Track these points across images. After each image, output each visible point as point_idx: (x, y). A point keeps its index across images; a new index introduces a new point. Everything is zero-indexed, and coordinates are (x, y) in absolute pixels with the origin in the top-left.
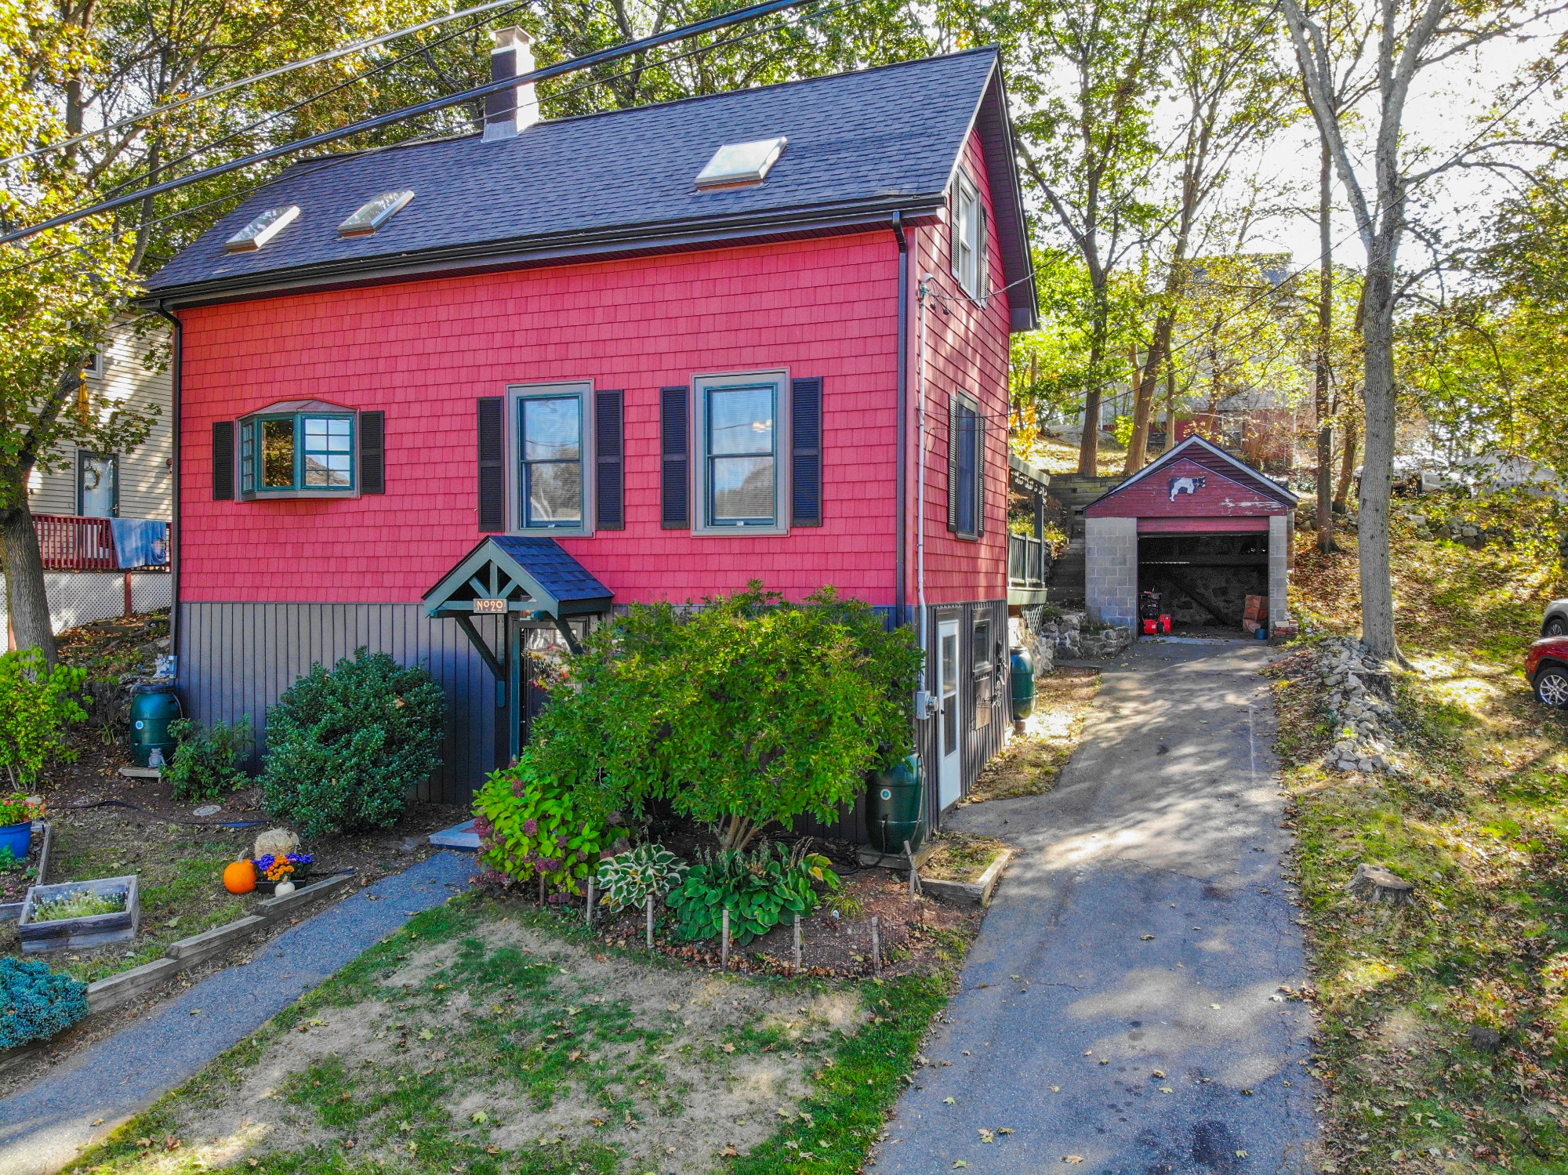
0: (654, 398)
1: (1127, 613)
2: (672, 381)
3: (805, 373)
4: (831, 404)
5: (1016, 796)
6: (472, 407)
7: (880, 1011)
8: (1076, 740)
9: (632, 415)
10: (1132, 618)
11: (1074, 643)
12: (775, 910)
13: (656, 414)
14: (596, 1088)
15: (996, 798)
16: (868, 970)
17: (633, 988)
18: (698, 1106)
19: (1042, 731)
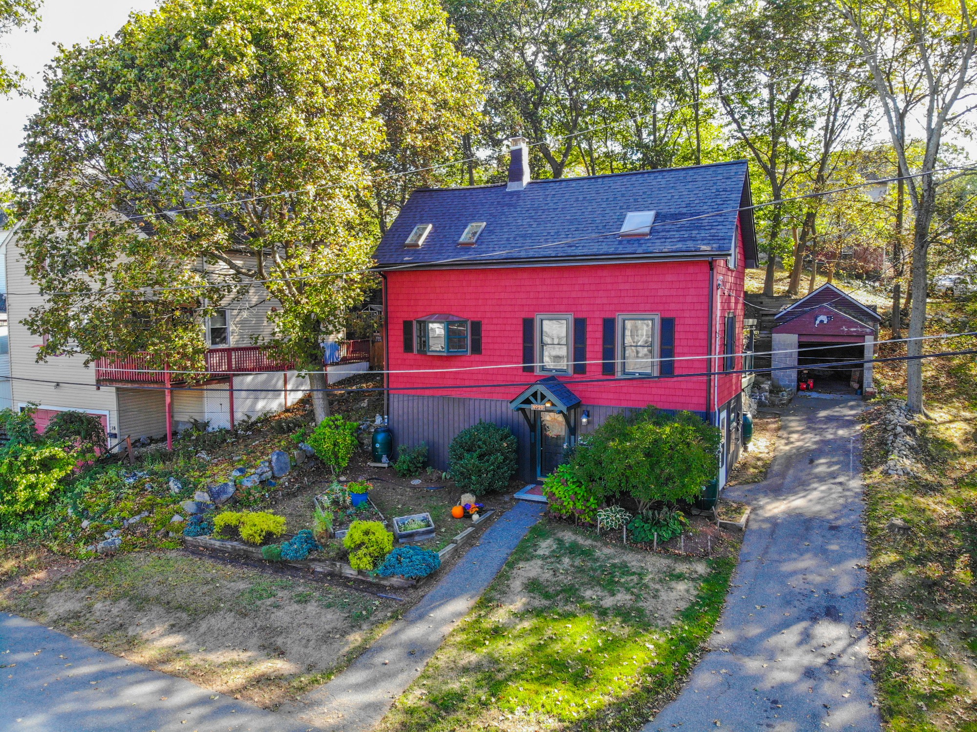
0: (600, 322)
1: (791, 381)
2: (608, 315)
3: (668, 315)
4: (678, 328)
5: (749, 483)
6: (520, 322)
7: (714, 568)
8: (772, 454)
9: (589, 328)
10: (794, 384)
11: (766, 398)
12: (670, 532)
13: (600, 328)
14: (628, 590)
15: (740, 484)
16: (707, 554)
17: (625, 558)
18: (664, 595)
19: (755, 449)
